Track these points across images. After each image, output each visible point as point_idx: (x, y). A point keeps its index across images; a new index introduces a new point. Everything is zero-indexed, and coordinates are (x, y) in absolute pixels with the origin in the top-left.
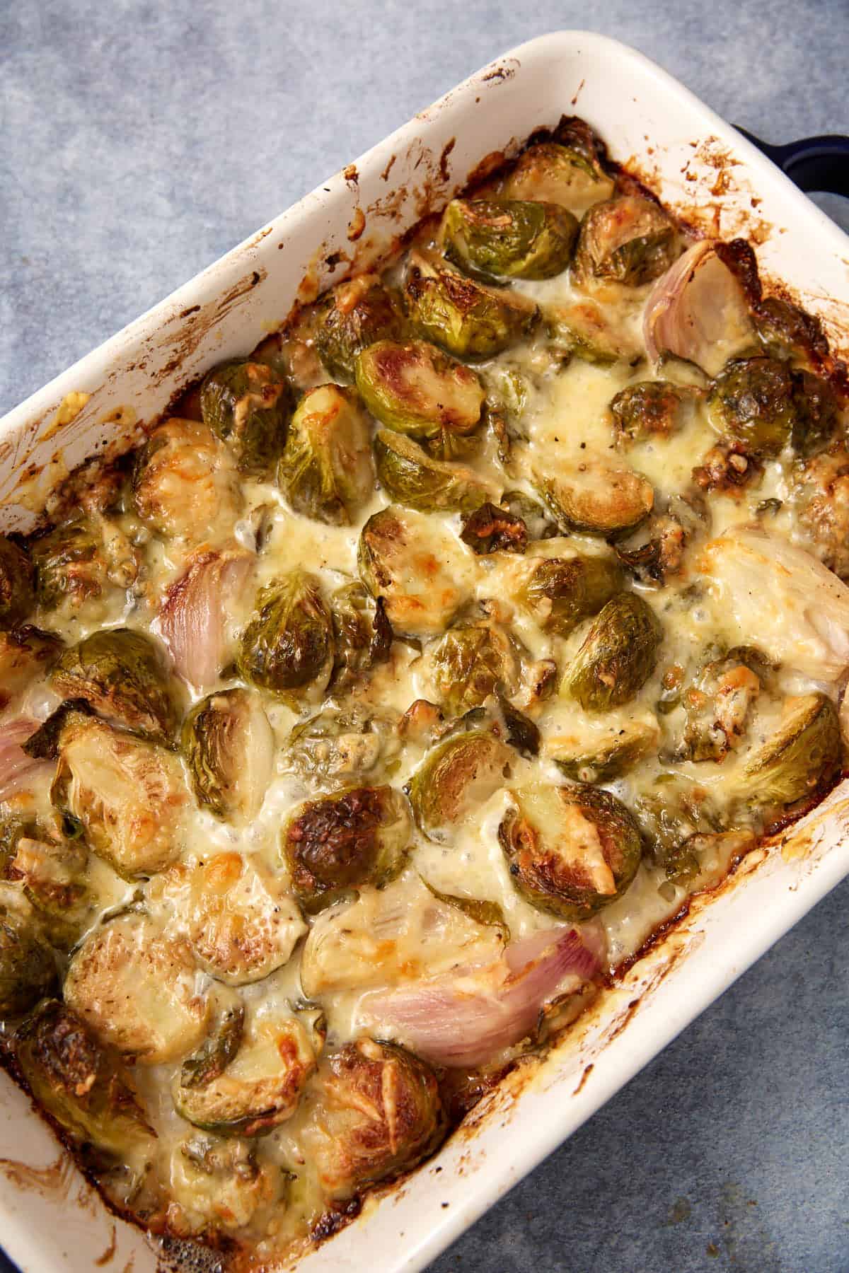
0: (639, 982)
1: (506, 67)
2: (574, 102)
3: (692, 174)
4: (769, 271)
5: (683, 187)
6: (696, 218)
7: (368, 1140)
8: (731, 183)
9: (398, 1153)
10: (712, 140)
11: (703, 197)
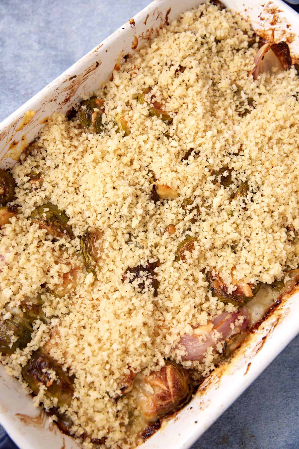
0: (265, 330)
3: (262, 17)
4: (295, 53)
5: (259, 23)
6: (265, 35)
7: (163, 398)
8: (278, 20)
9: (175, 402)
10: (270, 3)
11: (267, 26)
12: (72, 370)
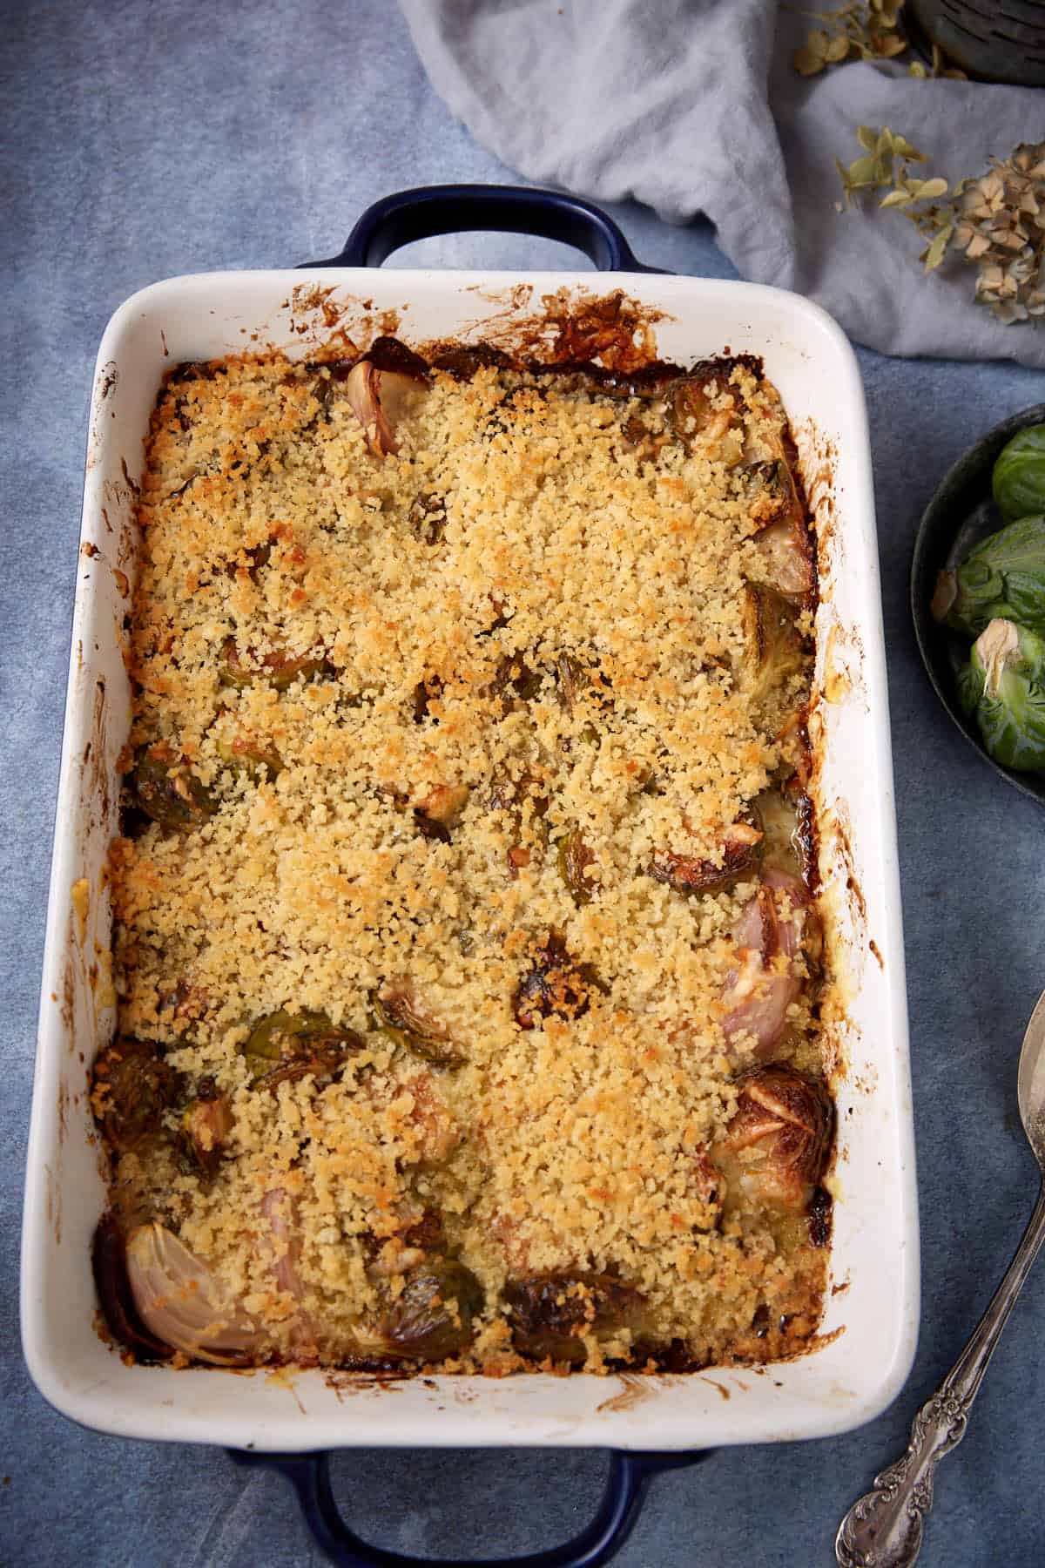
0: (835, 870)
1: (108, 373)
2: (167, 353)
3: (301, 326)
5: (302, 341)
6: (331, 353)
7: (788, 1147)
8: (337, 307)
9: (815, 1129)
10: (298, 290)
11: (324, 335)
12: (598, 1254)
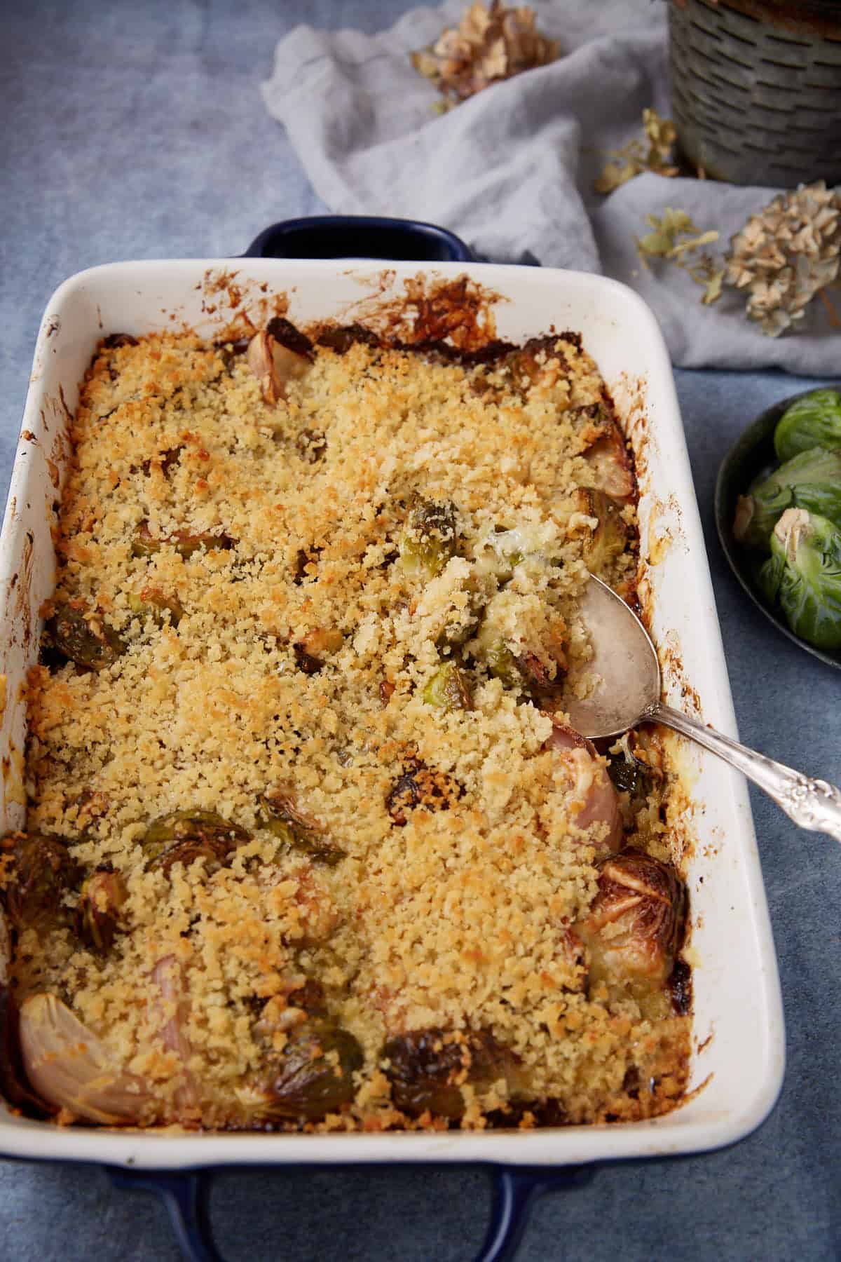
1: (53, 321)
2: (101, 326)
3: (210, 307)
4: (305, 323)
5: (211, 321)
7: (647, 920)
8: (240, 289)
10: (208, 274)
11: (229, 315)
12: (472, 1014)
